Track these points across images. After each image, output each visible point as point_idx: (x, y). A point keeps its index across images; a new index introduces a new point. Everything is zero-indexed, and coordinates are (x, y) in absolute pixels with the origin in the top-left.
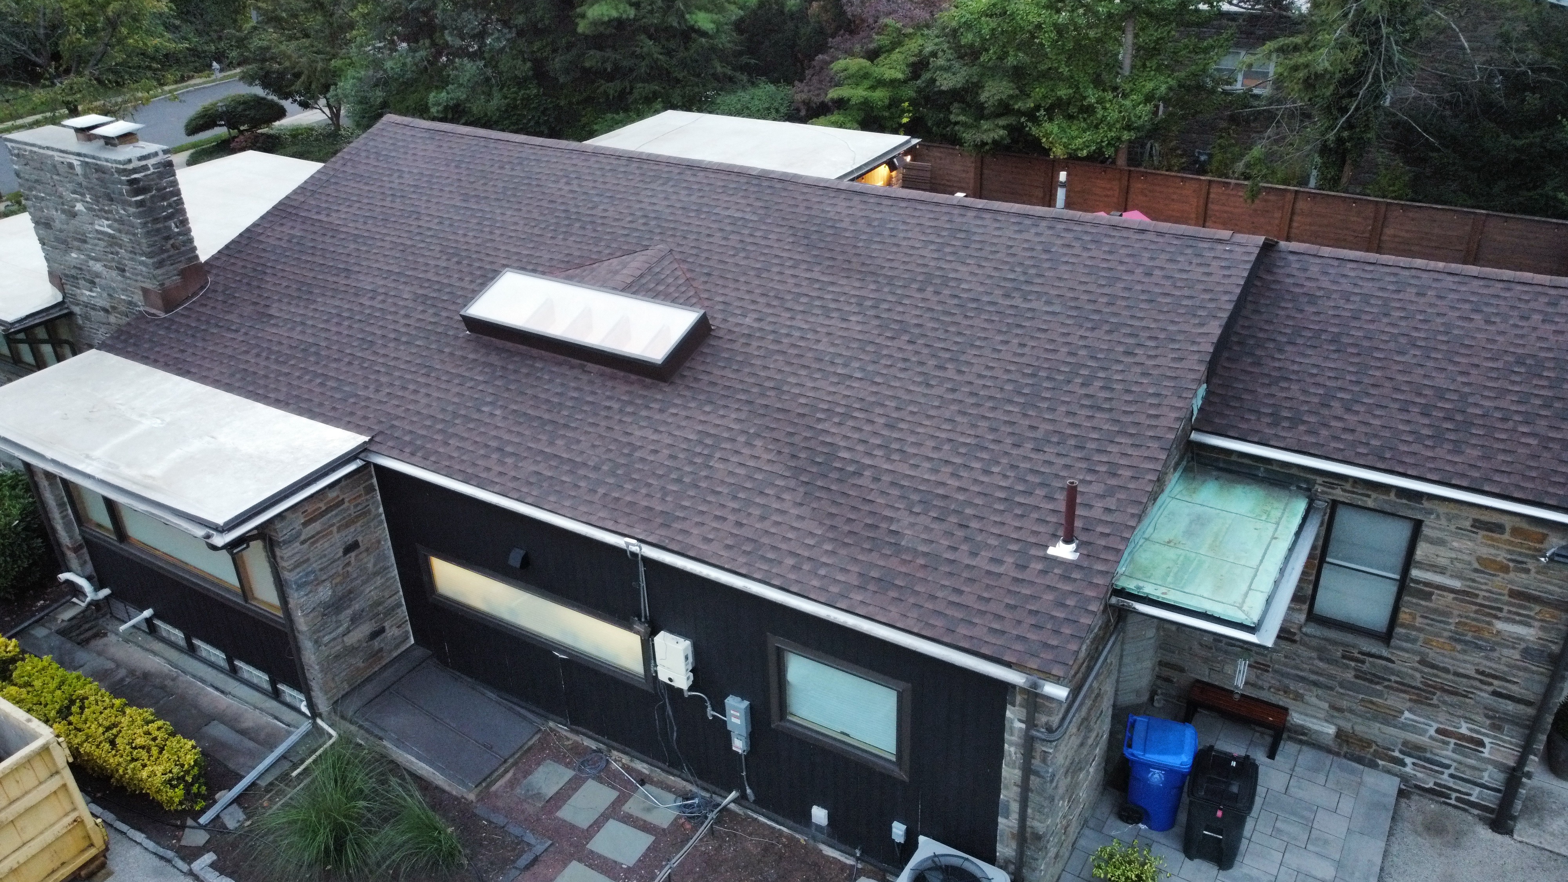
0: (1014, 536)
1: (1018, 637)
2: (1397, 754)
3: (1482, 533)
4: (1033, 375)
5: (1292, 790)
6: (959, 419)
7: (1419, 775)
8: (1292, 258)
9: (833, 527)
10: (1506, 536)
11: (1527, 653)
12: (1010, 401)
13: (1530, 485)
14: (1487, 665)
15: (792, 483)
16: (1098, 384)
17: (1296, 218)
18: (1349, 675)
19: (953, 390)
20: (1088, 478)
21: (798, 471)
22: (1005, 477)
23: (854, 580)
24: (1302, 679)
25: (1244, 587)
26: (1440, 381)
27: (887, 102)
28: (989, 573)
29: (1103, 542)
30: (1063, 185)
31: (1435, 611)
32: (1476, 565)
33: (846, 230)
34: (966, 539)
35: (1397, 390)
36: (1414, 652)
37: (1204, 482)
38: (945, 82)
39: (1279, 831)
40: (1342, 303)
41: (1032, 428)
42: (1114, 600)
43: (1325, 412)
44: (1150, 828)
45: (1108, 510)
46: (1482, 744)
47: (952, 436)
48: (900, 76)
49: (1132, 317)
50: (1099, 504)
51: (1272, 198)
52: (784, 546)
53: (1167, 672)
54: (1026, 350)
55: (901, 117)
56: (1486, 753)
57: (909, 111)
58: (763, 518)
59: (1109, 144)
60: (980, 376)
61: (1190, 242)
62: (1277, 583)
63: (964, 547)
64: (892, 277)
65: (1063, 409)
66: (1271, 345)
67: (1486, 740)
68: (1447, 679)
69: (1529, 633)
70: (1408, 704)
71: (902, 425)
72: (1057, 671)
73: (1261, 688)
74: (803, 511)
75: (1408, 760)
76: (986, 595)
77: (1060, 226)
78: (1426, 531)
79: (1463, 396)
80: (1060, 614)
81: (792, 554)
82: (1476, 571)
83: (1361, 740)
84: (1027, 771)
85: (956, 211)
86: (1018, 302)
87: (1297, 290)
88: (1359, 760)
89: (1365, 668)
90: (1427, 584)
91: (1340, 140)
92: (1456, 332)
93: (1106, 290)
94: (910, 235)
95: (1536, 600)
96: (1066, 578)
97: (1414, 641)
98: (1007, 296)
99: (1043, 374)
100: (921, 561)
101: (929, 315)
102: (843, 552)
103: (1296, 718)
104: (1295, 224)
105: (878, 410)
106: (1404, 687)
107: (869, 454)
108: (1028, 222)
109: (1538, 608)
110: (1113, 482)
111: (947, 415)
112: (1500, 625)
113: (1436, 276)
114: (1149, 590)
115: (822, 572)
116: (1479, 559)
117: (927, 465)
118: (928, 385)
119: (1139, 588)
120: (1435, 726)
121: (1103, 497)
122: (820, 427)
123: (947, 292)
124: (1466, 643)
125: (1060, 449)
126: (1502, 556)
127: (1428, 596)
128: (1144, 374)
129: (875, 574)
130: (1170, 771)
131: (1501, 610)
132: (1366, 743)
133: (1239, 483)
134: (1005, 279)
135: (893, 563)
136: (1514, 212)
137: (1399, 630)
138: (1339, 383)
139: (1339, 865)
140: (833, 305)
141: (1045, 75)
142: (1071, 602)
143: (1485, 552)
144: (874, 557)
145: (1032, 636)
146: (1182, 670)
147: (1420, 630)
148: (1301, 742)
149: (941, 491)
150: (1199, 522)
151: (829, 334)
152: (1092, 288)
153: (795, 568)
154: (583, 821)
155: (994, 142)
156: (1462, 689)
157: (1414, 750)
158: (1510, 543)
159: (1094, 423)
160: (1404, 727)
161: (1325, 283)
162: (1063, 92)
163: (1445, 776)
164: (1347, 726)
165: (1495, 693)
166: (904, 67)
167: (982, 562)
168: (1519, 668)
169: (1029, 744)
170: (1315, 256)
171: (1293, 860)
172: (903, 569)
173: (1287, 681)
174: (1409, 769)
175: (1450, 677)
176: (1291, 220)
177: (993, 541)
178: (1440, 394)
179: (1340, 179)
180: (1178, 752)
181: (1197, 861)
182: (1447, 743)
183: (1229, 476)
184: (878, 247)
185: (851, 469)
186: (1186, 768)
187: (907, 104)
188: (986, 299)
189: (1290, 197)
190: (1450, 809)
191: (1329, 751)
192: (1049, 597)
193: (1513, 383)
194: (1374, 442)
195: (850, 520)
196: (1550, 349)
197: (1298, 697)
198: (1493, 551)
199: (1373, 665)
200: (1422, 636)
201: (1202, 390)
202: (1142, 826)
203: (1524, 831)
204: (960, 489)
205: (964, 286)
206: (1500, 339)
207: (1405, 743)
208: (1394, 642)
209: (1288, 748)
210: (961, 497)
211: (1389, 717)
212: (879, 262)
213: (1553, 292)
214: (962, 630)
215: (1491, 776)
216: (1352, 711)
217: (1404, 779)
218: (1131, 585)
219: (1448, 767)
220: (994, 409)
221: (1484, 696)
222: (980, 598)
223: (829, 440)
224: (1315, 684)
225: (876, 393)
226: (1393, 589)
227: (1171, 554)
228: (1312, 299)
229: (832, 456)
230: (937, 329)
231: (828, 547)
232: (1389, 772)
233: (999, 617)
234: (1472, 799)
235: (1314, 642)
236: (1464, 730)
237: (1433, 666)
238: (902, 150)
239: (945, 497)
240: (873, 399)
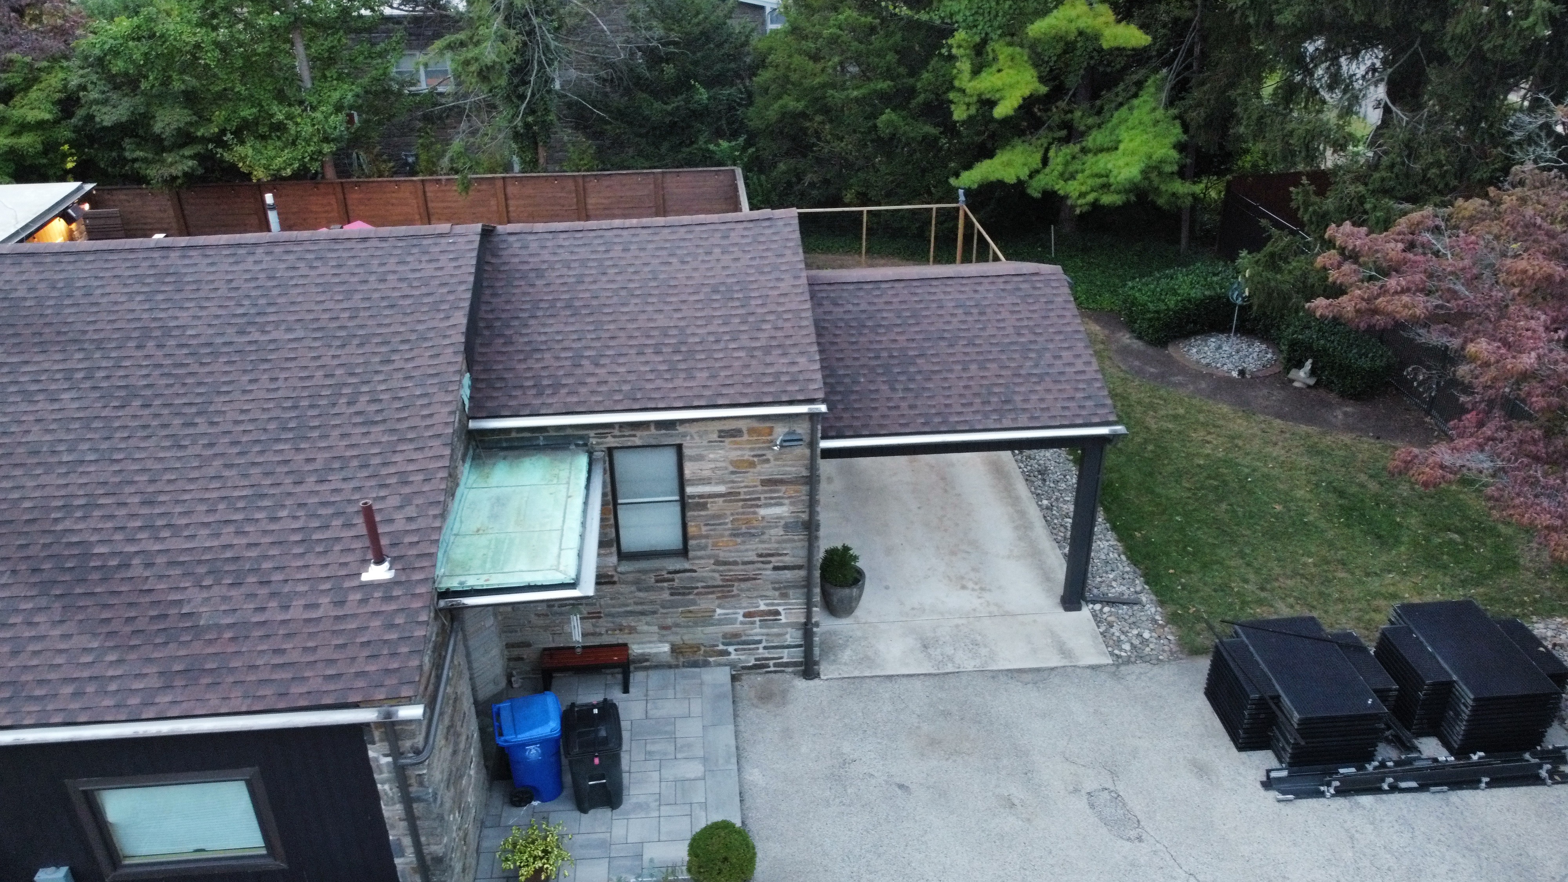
0: (324, 574)
1: (358, 674)
2: (721, 647)
3: (728, 440)
4: (295, 407)
5: (651, 713)
6: (226, 473)
7: (742, 657)
8: (512, 239)
9: (111, 634)
10: (746, 437)
11: (786, 527)
12: (278, 440)
13: (749, 390)
14: (762, 548)
15: (43, 602)
16: (364, 399)
17: (511, 202)
18: (666, 595)
19: (211, 445)
20: (382, 494)
21: (45, 586)
22: (295, 518)
23: (155, 682)
24: (631, 613)
25: (555, 550)
26: (661, 321)
27: (40, 147)
28: (308, 621)
29: (414, 552)
30: (272, 208)
31: (714, 517)
32: (731, 469)
33: (25, 299)
34: (273, 595)
35: (631, 337)
36: (709, 557)
37: (494, 464)
38: (106, 117)
39: (650, 753)
40: (565, 271)
41: (308, 460)
42: (442, 603)
43: (579, 371)
44: (543, 801)
45: (410, 519)
46: (777, 613)
47: (223, 493)
48: (47, 116)
49: (380, 325)
50: (399, 516)
51: (484, 187)
52: (52, 676)
53: (516, 652)
54: (280, 383)
55: (64, 161)
56: (783, 619)
57: (72, 155)
58: (15, 653)
59: (312, 159)
60: (236, 422)
61: (415, 242)
62: (582, 536)
63: (273, 604)
64: (102, 340)
65: (336, 433)
66: (516, 323)
67: (780, 609)
68: (738, 571)
69: (782, 511)
70: (717, 602)
71: (162, 498)
72: (406, 692)
73: (600, 634)
74: (69, 627)
75: (731, 649)
76: (310, 644)
77: (278, 250)
78: (687, 452)
79: (682, 329)
80: (393, 636)
81: (66, 681)
82: (733, 473)
83: (691, 647)
84: (408, 800)
85: (156, 255)
86: (256, 336)
87: (526, 267)
88: (695, 664)
89: (676, 584)
90: (701, 496)
91: (527, 126)
92: (662, 276)
93: (345, 305)
94: (108, 290)
95: (781, 482)
96: (387, 598)
97: (704, 548)
98: (241, 333)
99: (305, 403)
100: (228, 635)
101: (157, 372)
102: (133, 656)
103: (636, 649)
104: (511, 209)
105: (128, 489)
106: (710, 589)
107: (131, 541)
108: (242, 251)
109: (783, 488)
110: (407, 490)
111: (211, 472)
112: (762, 512)
113: (633, 231)
114: (472, 582)
115: (113, 687)
116: (732, 463)
117: (205, 532)
118: (181, 447)
119: (461, 583)
120: (741, 612)
121: (401, 507)
122: (59, 527)
123: (172, 342)
124: (743, 535)
125: (343, 474)
126: (747, 455)
127: (704, 507)
128: (408, 378)
129: (177, 667)
130: (543, 742)
131: (759, 499)
132: (695, 648)
133: (525, 456)
134: (235, 315)
135: (197, 648)
136: (682, 167)
137: (692, 543)
138: (584, 343)
139: (705, 760)
140: (34, 387)
141: (222, 96)
142: (399, 620)
143: (734, 455)
144: (172, 649)
145: (371, 668)
146: (528, 645)
147: (707, 537)
148: (646, 668)
149: (229, 554)
150: (500, 502)
151: (38, 421)
152: (329, 305)
153: (76, 695)
155: (185, 174)
156: (751, 574)
157: (732, 638)
158: (749, 442)
159: (372, 438)
160: (720, 622)
161: (546, 255)
162: (247, 112)
163: (761, 651)
164: (677, 639)
165: (776, 568)
166: (49, 106)
167: (296, 612)
168: (785, 541)
169: (401, 774)
170: (531, 233)
171: (668, 773)
172: (210, 650)
173: (618, 620)
174: (733, 656)
175: (741, 567)
176: (507, 206)
177: (302, 588)
178: (664, 332)
179: (537, 160)
180: (546, 722)
181: (591, 812)
182: (753, 623)
183: (516, 452)
184: (72, 310)
185: (114, 563)
186: (557, 733)
187: (66, 147)
188: (219, 340)
189: (500, 184)
190: (773, 675)
191: (670, 667)
192: (376, 623)
193: (715, 309)
194: (626, 388)
195: (129, 620)
196: (733, 275)
197: (632, 630)
198: (739, 453)
199: (681, 579)
200: (710, 541)
201: (467, 380)
202: (535, 803)
203: (827, 670)
204: (249, 545)
205: (189, 332)
206: (695, 274)
207: (725, 636)
208: (691, 554)
209: (637, 678)
210: (253, 553)
211: (707, 619)
212: (79, 327)
213: (723, 227)
214: (296, 689)
215: (793, 636)
216: (677, 625)
217: (732, 665)
218: (453, 584)
219: (760, 642)
220: (262, 452)
221: (769, 573)
222: (305, 649)
223: (75, 539)
224: (643, 613)
225: (120, 471)
226: (676, 509)
227: (483, 541)
228: (540, 273)
229: (87, 556)
230: (172, 385)
231: (112, 657)
232: (720, 665)
233: (331, 662)
234: (785, 660)
235: (630, 577)
236: (763, 607)
237: (725, 563)
238: (75, 199)
239: (236, 559)
240: (118, 479)
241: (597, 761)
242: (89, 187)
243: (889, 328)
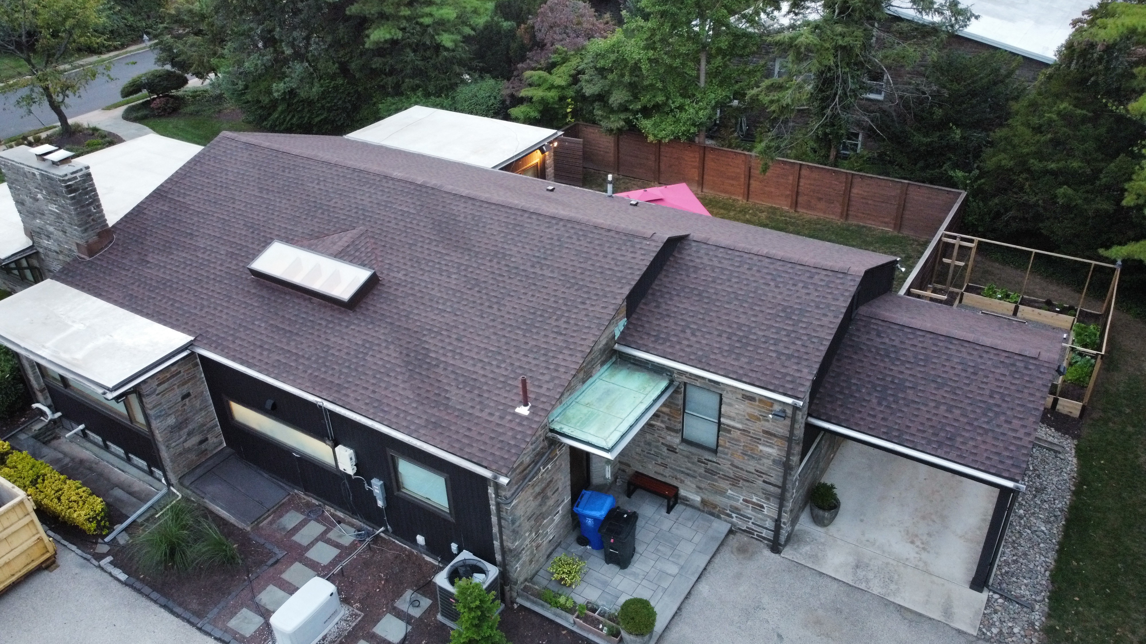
0: (503, 401)
1: (492, 454)
2: (728, 512)
3: (747, 401)
4: (534, 313)
5: (674, 530)
6: (492, 337)
7: (740, 523)
8: (694, 244)
9: (419, 395)
10: (757, 403)
11: (774, 461)
12: (519, 328)
13: (763, 378)
14: (759, 467)
15: (404, 370)
16: (563, 319)
17: (802, 180)
18: (702, 471)
19: (494, 320)
20: (545, 372)
21: (409, 363)
22: (507, 370)
23: (422, 422)
24: (683, 472)
25: (612, 429)
26: (743, 320)
27: (557, 98)
28: (487, 421)
29: (541, 406)
30: (610, 182)
31: (733, 439)
32: (747, 417)
33: (461, 222)
34: (480, 403)
35: (720, 324)
36: (729, 460)
37: (621, 370)
38: (588, 90)
39: (658, 550)
40: (710, 273)
41: (526, 343)
42: (550, 434)
43: (682, 335)
44: (593, 548)
45: (548, 389)
46: (762, 507)
47: (487, 346)
48: (563, 83)
49: (591, 282)
50: (545, 386)
51: (787, 167)
52: (393, 404)
54: (534, 299)
55: (567, 107)
56: (765, 511)
57: (572, 104)
58: (386, 389)
60: (509, 313)
61: (631, 239)
63: (478, 407)
64: (478, 253)
65: (543, 333)
66: (667, 296)
67: (765, 505)
68: (744, 474)
69: (773, 451)
70: (730, 486)
71: (464, 339)
72: (504, 471)
73: (665, 476)
74: (407, 385)
75: (734, 515)
76: (482, 432)
77: (569, 225)
78: (724, 399)
79: (750, 328)
80: (512, 442)
81: (397, 408)
82: (747, 420)
83: (712, 504)
84: (500, 518)
86: (538, 271)
87: (691, 264)
88: (712, 514)
89: (708, 467)
90: (728, 426)
91: (825, 134)
92: (760, 292)
93: (582, 265)
95: (774, 435)
96: (520, 424)
97: (727, 454)
98: (533, 266)
99: (539, 313)
100: (456, 414)
101: (491, 276)
102: (421, 408)
103: (682, 492)
104: (801, 184)
105: (454, 331)
106: (726, 478)
107: (444, 355)
108: (554, 222)
109: (776, 439)
110: (555, 374)
111: (487, 334)
112: (761, 447)
113: (760, 258)
114: (566, 430)
115: (409, 418)
116: (748, 414)
117: (471, 362)
118: (482, 317)
119: (561, 428)
120: (742, 498)
121: (548, 382)
122: (424, 339)
123: (503, 263)
124: (749, 456)
125: (535, 356)
126: (757, 413)
127: (729, 432)
128: (587, 315)
129: (433, 420)
130: (595, 519)
131: (760, 439)
132: (715, 506)
133: (638, 370)
134: (534, 256)
135: (443, 415)
136: (924, 182)
137: (720, 448)
138: (694, 319)
139: (682, 567)
140: (444, 268)
141: (646, 88)
142: (519, 437)
143: (750, 410)
144: (435, 411)
145: (497, 453)
147: (729, 448)
148: (687, 505)
149: (474, 377)
150: (608, 392)
151: (439, 285)
152: (576, 263)
153: (397, 416)
154: (305, 542)
156: (751, 479)
157: (736, 510)
158: (759, 406)
159: (556, 341)
160: (729, 498)
161: (705, 260)
163: (750, 524)
164: (705, 497)
165: (764, 482)
166: (567, 77)
167: (484, 415)
168: (773, 469)
169: (498, 505)
170: (705, 243)
171: (659, 565)
172: (447, 418)
173: (676, 473)
174: (734, 520)
175: (745, 473)
176: (799, 182)
177: (492, 404)
178: (740, 326)
179: (829, 156)
180: (600, 509)
181: (610, 565)
182: (748, 506)
183: (635, 367)
184: (475, 233)
185: (434, 363)
186: (602, 518)
187: (570, 100)
188: (522, 267)
189: (797, 168)
190: (754, 540)
191: (699, 510)
192: (510, 433)
193: (776, 321)
194: (700, 353)
195: (428, 391)
196: (800, 304)
197: (682, 482)
198: (753, 410)
199: (711, 466)
200: (730, 452)
201: (623, 322)
202: (588, 547)
203: (788, 553)
204: (484, 376)
205: (513, 259)
206: (779, 297)
207: (731, 506)
208: (718, 454)
209: (679, 508)
210: (483, 380)
211: (722, 493)
212: (473, 242)
213: (814, 270)
214: (467, 450)
215: (770, 524)
216: (706, 489)
217: (733, 524)
218: (557, 427)
219: (751, 519)
220: (510, 332)
221: (760, 482)
222: (479, 433)
223: (427, 346)
224: (688, 475)
225: (456, 321)
226: (715, 428)
227: (585, 410)
228: (696, 269)
229: (427, 356)
230: (493, 285)
231: (414, 405)
232: (726, 521)
233: (485, 443)
234: (763, 535)
235: (685, 453)
236: (754, 500)
237: (737, 467)
238: (552, 139)
239: (475, 380)
240: (452, 324)
241: (612, 541)
242: (560, 133)
243: (903, 363)
